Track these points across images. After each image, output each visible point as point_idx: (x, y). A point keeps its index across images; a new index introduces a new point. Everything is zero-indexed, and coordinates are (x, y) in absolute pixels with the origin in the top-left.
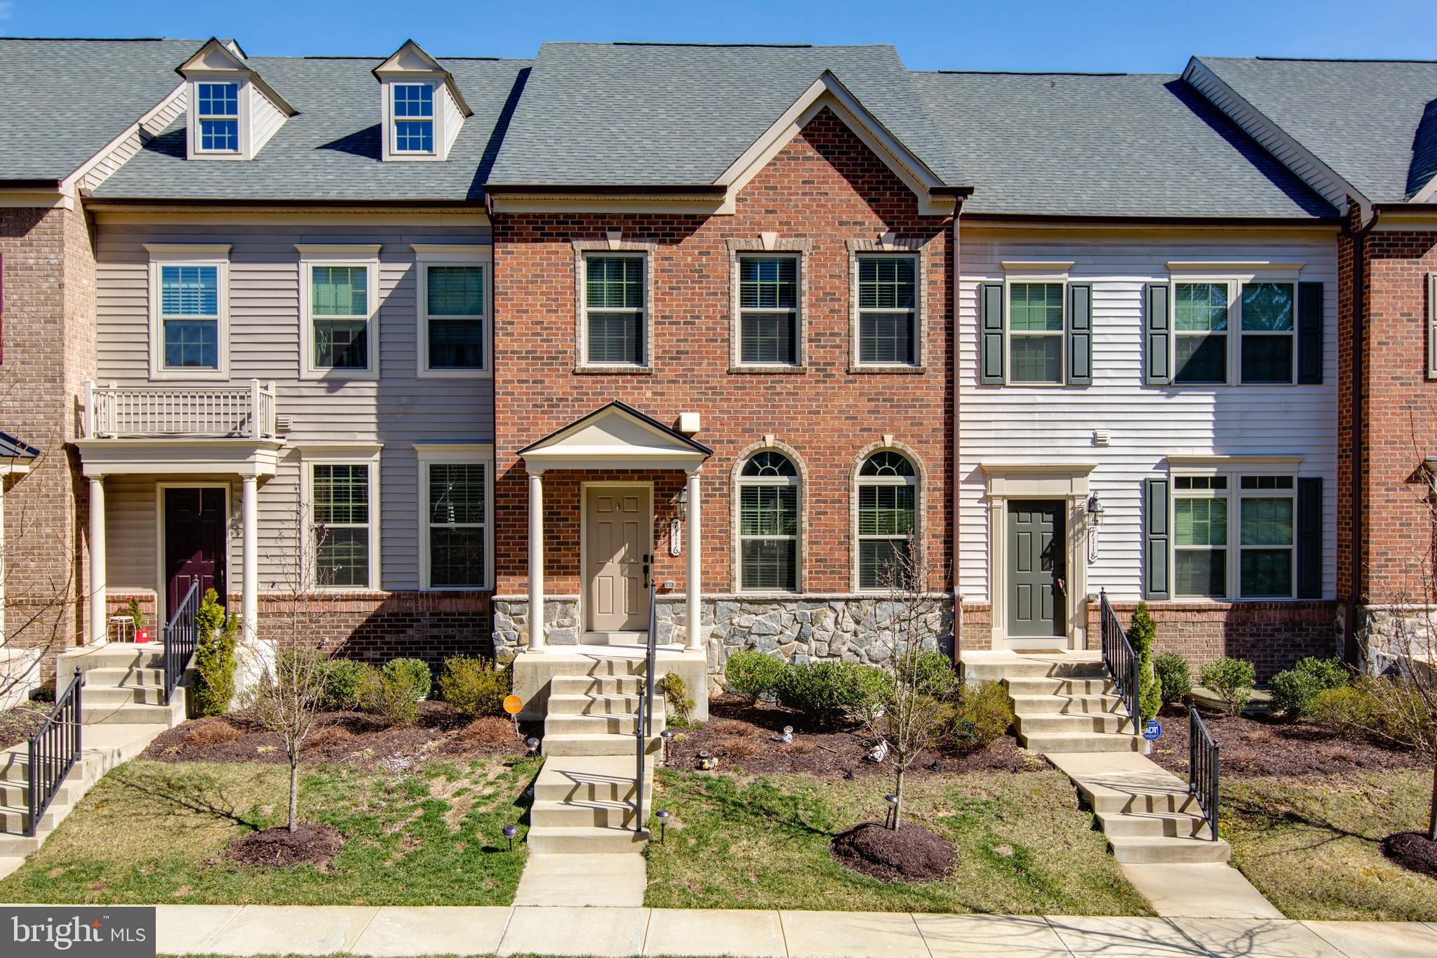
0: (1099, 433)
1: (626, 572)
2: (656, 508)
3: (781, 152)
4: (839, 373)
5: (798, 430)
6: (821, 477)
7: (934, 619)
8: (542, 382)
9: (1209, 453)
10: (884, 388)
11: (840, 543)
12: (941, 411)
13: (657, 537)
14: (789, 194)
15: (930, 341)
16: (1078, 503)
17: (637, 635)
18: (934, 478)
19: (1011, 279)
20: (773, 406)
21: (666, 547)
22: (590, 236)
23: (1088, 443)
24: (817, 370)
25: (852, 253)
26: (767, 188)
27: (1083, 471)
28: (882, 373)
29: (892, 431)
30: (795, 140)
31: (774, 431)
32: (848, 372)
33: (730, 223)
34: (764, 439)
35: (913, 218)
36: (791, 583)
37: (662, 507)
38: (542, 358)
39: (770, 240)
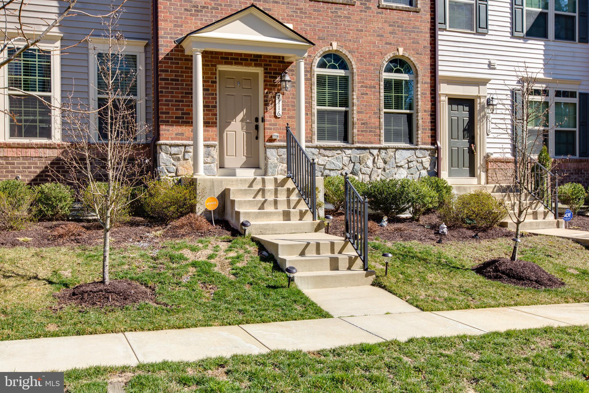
0: (492, 62)
1: (245, 128)
2: (266, 85)
4: (374, 7)
5: (350, 41)
6: (364, 72)
7: (427, 161)
9: (541, 76)
10: (398, 19)
11: (375, 113)
13: (266, 104)
16: (482, 100)
17: (253, 170)
18: (424, 76)
21: (273, 111)
23: (486, 66)
24: (362, 4)
27: (484, 82)
28: (397, 9)
29: (402, 46)
31: (337, 40)
32: (378, 7)
34: (331, 45)
36: (345, 139)
37: (270, 85)
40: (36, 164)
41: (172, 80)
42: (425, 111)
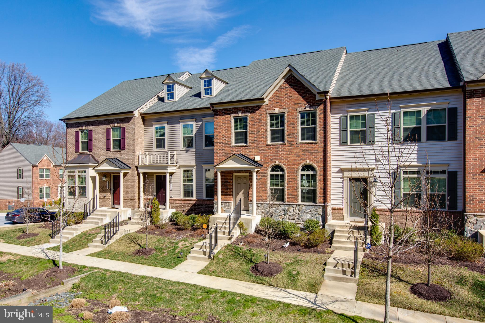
0: (378, 158)
1: (244, 195)
2: (250, 180)
3: (280, 87)
4: (294, 144)
5: (284, 160)
6: (290, 172)
7: (320, 211)
8: (224, 149)
10: (307, 147)
11: (295, 190)
12: (322, 153)
13: (250, 187)
14: (282, 98)
15: (319, 134)
16: (371, 179)
17: (246, 212)
18: (320, 172)
19: (349, 114)
20: (278, 153)
21: (252, 190)
22: (235, 113)
23: (374, 161)
24: (289, 143)
25: (298, 112)
26: (276, 97)
27: (372, 169)
28: (306, 143)
29: (309, 159)
30: (283, 83)
31: (278, 160)
32: (297, 144)
33: (267, 107)
34: (275, 162)
35: (314, 101)
36: (283, 200)
38: (224, 144)
39: (277, 110)
40: (189, 205)
42: (321, 188)
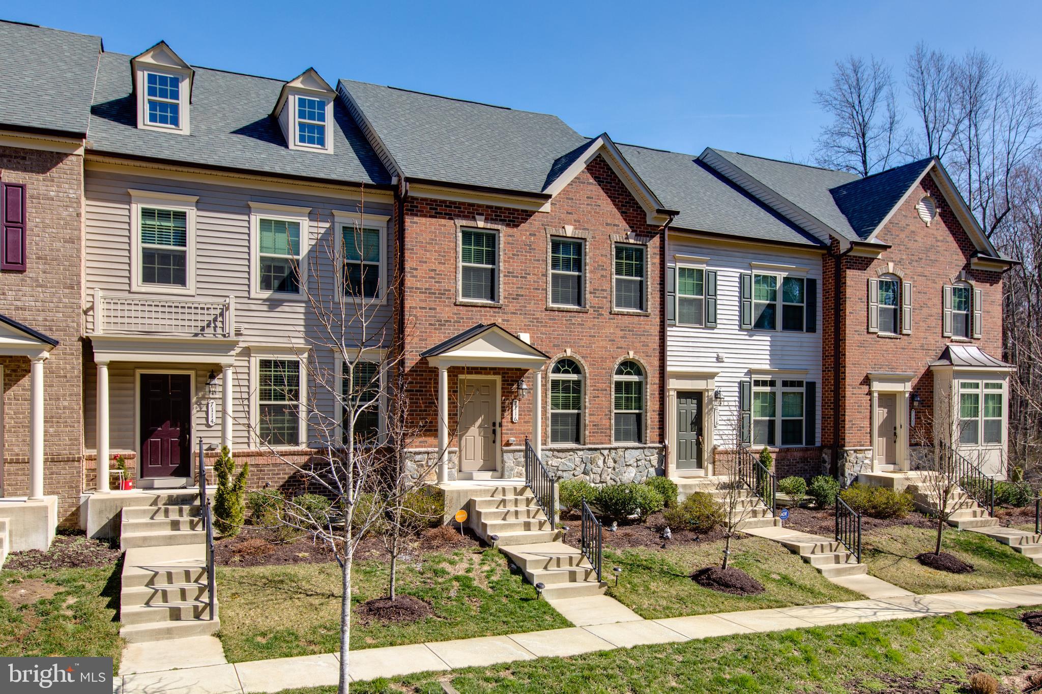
0: (720, 355)
1: (482, 434)
2: (503, 392)
3: (575, 178)
4: (606, 313)
5: (583, 346)
6: (596, 375)
7: (654, 459)
8: (435, 309)
9: (767, 367)
10: (629, 323)
11: (606, 415)
12: (657, 338)
13: (503, 411)
14: (580, 204)
15: (652, 297)
16: (710, 393)
17: (490, 473)
18: (654, 377)
19: (679, 265)
20: (570, 331)
21: (510, 417)
22: (466, 217)
23: (714, 360)
24: (594, 311)
25: (613, 242)
26: (567, 198)
27: (712, 376)
28: (628, 314)
29: (633, 349)
30: (583, 172)
31: (571, 347)
32: (610, 313)
33: (547, 217)
34: (565, 351)
35: (644, 225)
36: (577, 440)
37: (507, 392)
38: (435, 294)
39: (570, 231)
40: (285, 470)
41: (416, 391)
42: (654, 411)
